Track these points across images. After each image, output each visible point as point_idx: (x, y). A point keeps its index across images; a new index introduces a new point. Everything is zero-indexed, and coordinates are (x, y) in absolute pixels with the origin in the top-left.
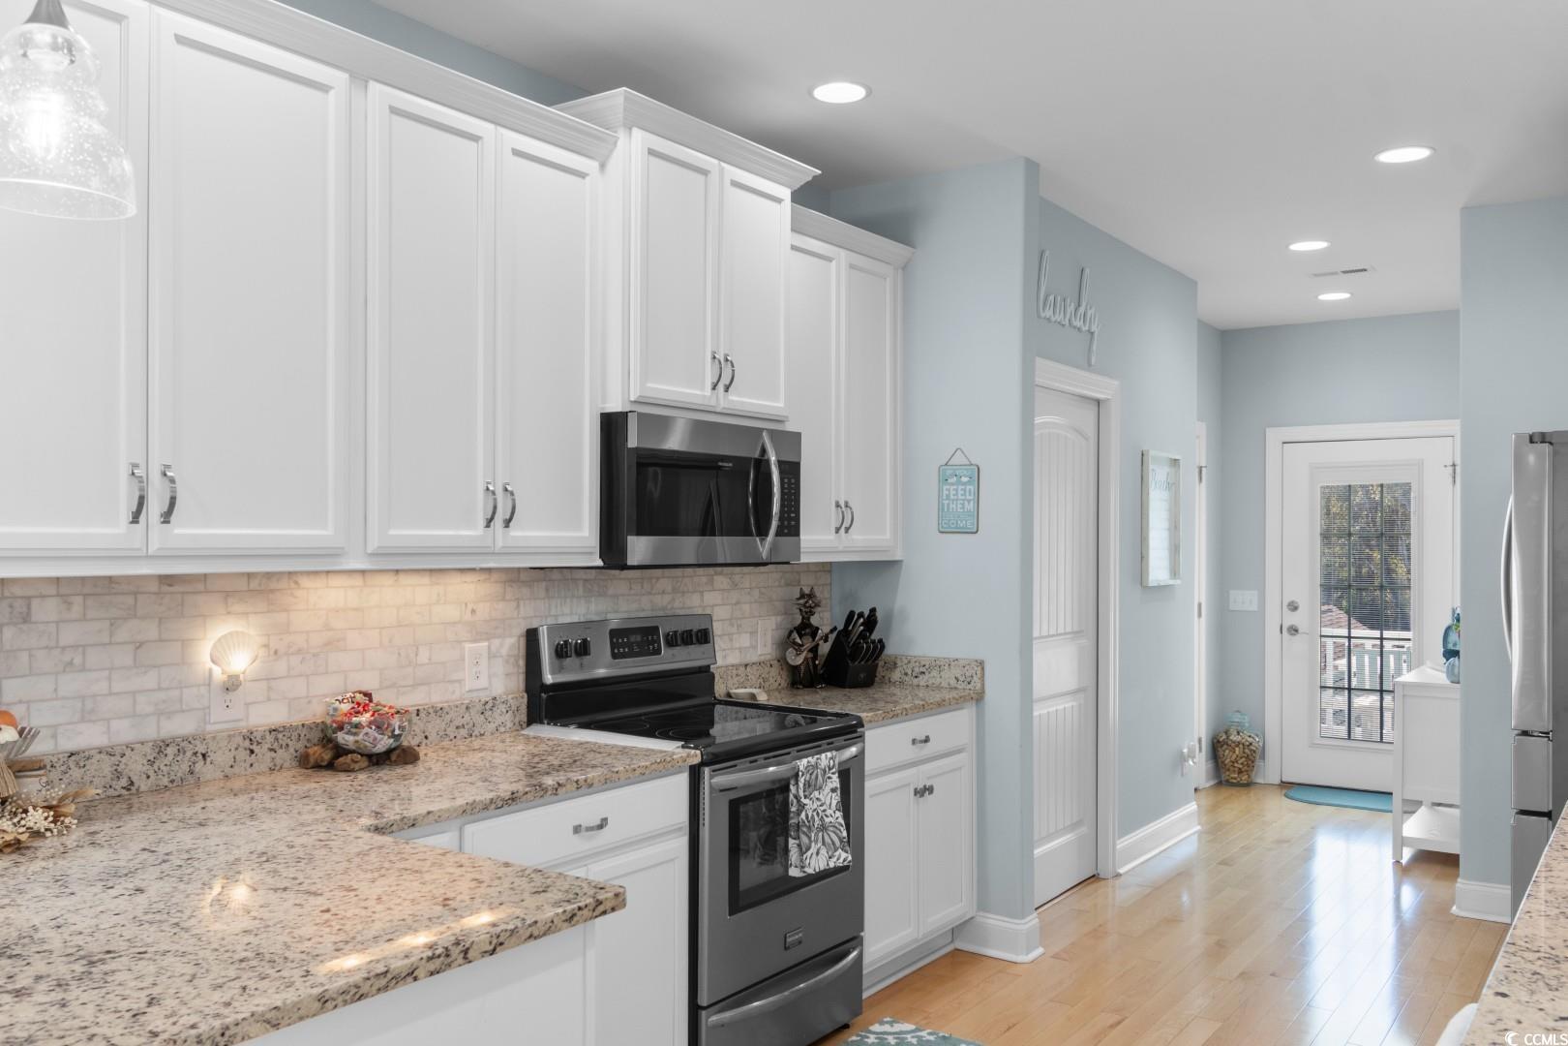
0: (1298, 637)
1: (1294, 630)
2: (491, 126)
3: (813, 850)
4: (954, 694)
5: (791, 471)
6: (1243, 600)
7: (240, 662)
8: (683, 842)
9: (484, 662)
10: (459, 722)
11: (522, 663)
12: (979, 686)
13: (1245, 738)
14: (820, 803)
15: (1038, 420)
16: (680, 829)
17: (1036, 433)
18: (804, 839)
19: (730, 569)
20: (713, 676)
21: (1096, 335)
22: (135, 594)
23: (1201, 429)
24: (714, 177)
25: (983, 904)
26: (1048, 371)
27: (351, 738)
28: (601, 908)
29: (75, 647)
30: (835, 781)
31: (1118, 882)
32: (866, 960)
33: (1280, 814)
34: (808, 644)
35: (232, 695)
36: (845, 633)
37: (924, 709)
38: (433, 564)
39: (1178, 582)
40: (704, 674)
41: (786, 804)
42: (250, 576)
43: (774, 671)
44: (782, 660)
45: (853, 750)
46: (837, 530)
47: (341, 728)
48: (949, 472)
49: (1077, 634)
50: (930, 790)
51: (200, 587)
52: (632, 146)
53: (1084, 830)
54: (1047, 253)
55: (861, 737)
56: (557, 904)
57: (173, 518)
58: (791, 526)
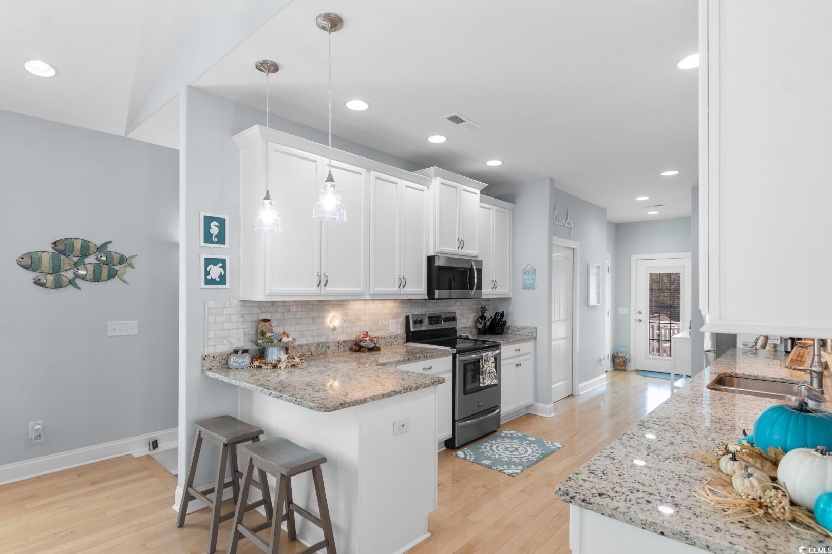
0: (642, 322)
1: (640, 320)
2: (400, 180)
3: (487, 379)
4: (527, 337)
5: (480, 271)
6: (623, 311)
7: (337, 323)
8: (451, 374)
9: (395, 324)
10: (389, 341)
11: (405, 325)
12: (535, 335)
13: (623, 355)
14: (489, 366)
15: (554, 255)
16: (450, 371)
17: (553, 259)
18: (484, 376)
19: (461, 300)
20: (456, 330)
21: (572, 229)
22: (313, 305)
23: (608, 255)
24: (459, 188)
25: (536, 400)
26: (557, 240)
27: (364, 344)
28: (440, 382)
29: (299, 318)
30: (493, 360)
31: (580, 397)
32: (502, 413)
33: (635, 380)
34: (484, 322)
35: (334, 332)
36: (494, 319)
37: (518, 341)
38: (382, 298)
39: (599, 304)
40: (453, 330)
41: (479, 366)
42: (338, 300)
43: (473, 330)
44: (476, 327)
45: (498, 352)
46: (493, 288)
47: (361, 341)
48: (526, 271)
49: (566, 320)
50: (520, 365)
51: (327, 303)
52: (436, 182)
53: (568, 380)
54: (557, 205)
55: (500, 348)
56: (429, 380)
57: (327, 286)
58: (479, 287)
